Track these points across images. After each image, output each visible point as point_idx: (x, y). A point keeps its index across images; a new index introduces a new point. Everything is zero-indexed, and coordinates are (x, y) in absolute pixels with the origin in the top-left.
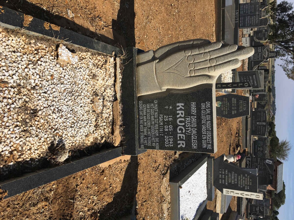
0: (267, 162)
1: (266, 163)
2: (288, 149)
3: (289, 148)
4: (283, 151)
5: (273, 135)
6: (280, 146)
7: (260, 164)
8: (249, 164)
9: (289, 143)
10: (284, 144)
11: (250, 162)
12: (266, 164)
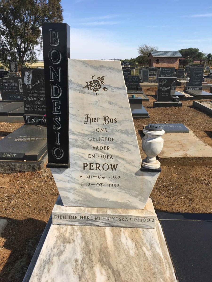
0: (30, 83)
1: (32, 84)
2: (147, 47)
3: (145, 46)
4: (148, 51)
5: (135, 61)
6: (144, 54)
7: (37, 97)
8: (38, 117)
9: (140, 46)
10: (142, 51)
11: (34, 117)
12: (34, 85)
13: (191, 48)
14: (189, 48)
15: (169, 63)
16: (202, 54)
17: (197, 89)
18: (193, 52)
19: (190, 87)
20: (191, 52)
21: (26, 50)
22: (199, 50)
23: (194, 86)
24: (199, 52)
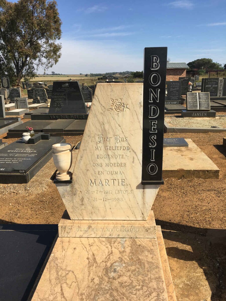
13: (204, 59)
14: (202, 59)
15: (175, 75)
16: (215, 65)
17: (175, 103)
18: (206, 63)
19: (168, 102)
20: (203, 63)
21: (24, 64)
22: (212, 60)
23: (173, 100)
24: (213, 62)
